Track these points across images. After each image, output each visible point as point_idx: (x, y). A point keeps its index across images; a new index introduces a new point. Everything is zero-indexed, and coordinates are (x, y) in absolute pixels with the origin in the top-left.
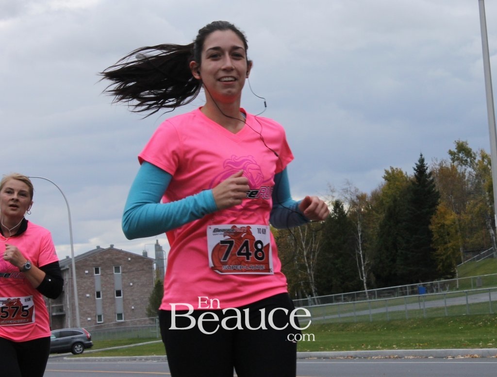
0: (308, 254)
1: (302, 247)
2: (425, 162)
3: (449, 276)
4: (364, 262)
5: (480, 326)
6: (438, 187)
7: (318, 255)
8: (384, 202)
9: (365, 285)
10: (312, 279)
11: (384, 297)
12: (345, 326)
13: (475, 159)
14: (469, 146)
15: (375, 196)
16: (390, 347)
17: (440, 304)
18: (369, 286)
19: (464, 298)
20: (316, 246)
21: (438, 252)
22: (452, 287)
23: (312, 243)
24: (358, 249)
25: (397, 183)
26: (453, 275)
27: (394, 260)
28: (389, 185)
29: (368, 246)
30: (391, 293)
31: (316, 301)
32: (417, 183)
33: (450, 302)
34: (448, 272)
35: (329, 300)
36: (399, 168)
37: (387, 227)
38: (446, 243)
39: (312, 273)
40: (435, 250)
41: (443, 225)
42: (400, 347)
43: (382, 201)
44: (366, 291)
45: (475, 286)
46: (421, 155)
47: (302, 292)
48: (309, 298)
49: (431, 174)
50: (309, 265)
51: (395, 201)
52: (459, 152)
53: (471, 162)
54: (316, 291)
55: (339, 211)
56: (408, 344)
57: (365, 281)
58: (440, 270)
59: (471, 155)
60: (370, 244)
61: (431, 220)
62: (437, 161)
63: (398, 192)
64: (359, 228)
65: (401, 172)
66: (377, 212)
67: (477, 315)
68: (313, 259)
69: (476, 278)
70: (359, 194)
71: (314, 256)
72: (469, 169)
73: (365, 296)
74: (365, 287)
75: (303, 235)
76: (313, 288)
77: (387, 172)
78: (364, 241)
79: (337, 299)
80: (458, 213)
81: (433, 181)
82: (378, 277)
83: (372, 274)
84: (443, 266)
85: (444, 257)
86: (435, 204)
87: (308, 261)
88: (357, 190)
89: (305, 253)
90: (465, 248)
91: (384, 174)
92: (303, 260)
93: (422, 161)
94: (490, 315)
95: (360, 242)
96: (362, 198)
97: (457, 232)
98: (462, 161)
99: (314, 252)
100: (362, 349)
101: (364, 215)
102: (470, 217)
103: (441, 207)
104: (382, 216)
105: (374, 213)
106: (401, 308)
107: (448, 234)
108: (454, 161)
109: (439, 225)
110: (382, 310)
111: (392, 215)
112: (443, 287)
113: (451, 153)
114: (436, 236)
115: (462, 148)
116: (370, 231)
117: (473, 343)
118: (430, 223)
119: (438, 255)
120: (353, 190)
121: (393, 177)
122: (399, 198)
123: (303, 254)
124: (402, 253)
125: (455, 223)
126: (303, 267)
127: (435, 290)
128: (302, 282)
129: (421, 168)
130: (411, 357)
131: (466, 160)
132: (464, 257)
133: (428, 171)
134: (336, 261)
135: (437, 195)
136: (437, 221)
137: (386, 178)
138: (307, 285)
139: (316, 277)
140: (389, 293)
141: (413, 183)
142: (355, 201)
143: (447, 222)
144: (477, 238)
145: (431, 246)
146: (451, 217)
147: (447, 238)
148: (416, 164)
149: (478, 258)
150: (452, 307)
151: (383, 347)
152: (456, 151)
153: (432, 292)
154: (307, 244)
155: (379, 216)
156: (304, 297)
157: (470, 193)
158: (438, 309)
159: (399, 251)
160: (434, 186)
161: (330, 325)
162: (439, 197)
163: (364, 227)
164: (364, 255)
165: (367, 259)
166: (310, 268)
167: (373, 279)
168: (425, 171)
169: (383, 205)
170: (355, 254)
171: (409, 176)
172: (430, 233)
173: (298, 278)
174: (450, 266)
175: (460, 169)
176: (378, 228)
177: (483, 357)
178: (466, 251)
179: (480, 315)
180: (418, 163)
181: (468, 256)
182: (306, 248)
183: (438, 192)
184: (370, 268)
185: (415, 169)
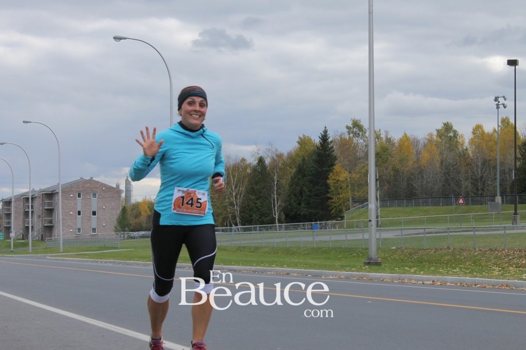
0: (236, 195)
1: (232, 189)
2: (328, 133)
3: (339, 219)
4: (277, 204)
5: (354, 257)
6: (337, 152)
7: (244, 196)
8: (296, 160)
9: (277, 220)
10: (238, 213)
11: (290, 230)
12: (256, 249)
13: (365, 133)
14: (362, 123)
15: (290, 156)
16: (282, 266)
17: (327, 238)
18: (280, 221)
19: (345, 235)
20: (242, 189)
21: (333, 200)
22: (341, 226)
23: (240, 186)
24: (273, 193)
25: (306, 147)
26: (342, 218)
27: (299, 204)
28: (300, 148)
29: (282, 192)
30: (296, 228)
31: (240, 229)
32: (321, 148)
33: (334, 238)
34: (339, 216)
35: (249, 230)
36: (309, 136)
37: (297, 179)
38: (339, 194)
39: (238, 209)
40: (331, 199)
41: (338, 181)
42: (289, 266)
43: (294, 160)
44: (277, 224)
45: (357, 227)
46: (326, 128)
47: (230, 223)
48: (234, 227)
49: (331, 142)
50: (237, 203)
51: (304, 160)
52: (354, 127)
53: (362, 135)
54: (240, 223)
55: (262, 165)
56: (296, 265)
57: (277, 218)
58: (333, 213)
59: (363, 130)
60: (283, 191)
61: (329, 177)
62: (338, 133)
63: (307, 154)
64: (276, 178)
65: (310, 140)
66: (290, 167)
67: (352, 248)
68: (240, 199)
69: (359, 222)
70: (278, 153)
71: (240, 196)
72: (362, 141)
73: (276, 229)
74: (277, 222)
75: (234, 180)
76: (238, 220)
77: (300, 138)
78: (278, 188)
79: (255, 229)
80: (350, 172)
81: (333, 147)
82: (287, 215)
83: (282, 213)
84: (336, 210)
85: (337, 205)
86: (333, 165)
87: (235, 199)
88: (276, 150)
89: (234, 194)
90: (353, 199)
91: (297, 139)
92: (232, 199)
93: (326, 132)
94: (362, 248)
95: (275, 189)
96: (280, 156)
97: (347, 186)
98: (355, 134)
99: (241, 193)
100: (262, 266)
101: (280, 169)
102: (358, 176)
103: (337, 167)
104: (294, 170)
105: (288, 168)
106: (297, 239)
107: (341, 188)
108: (349, 133)
109: (335, 181)
110: (283, 240)
111: (301, 170)
112: (334, 226)
113: (348, 127)
114: (332, 189)
115: (356, 124)
116: (283, 182)
117: (343, 267)
118: (328, 178)
119: (333, 202)
120: (274, 150)
121: (303, 142)
122: (307, 158)
123: (232, 195)
124: (305, 199)
125: (346, 180)
126: (232, 204)
127: (328, 228)
128: (230, 215)
129: (324, 138)
130: (296, 275)
131: (359, 134)
132: (352, 205)
133: (330, 140)
134: (257, 202)
135: (335, 158)
136: (333, 177)
137: (299, 143)
138: (234, 217)
139: (241, 212)
140: (294, 228)
141: (318, 148)
142: (275, 158)
143: (341, 179)
144: (363, 192)
145: (328, 195)
146: (344, 175)
147: (340, 191)
148: (321, 134)
149: (362, 207)
150: (337, 241)
151: (277, 265)
152: (351, 126)
153: (326, 229)
154: (236, 187)
155: (291, 171)
156: (231, 226)
157: (360, 159)
158: (325, 242)
159: (304, 197)
160: (333, 151)
161: (245, 247)
162: (336, 160)
163: (280, 178)
164: (277, 199)
165: (279, 201)
166: (237, 205)
167: (283, 217)
168: (327, 139)
169: (295, 162)
170: (271, 197)
171: (316, 142)
172: (327, 186)
173: (228, 212)
174: (341, 211)
175: (355, 140)
176: (290, 180)
177: (347, 278)
178: (355, 201)
179: (355, 248)
180: (323, 133)
181: (355, 205)
182: (235, 191)
183: (336, 156)
184: (281, 208)
185: (320, 138)
